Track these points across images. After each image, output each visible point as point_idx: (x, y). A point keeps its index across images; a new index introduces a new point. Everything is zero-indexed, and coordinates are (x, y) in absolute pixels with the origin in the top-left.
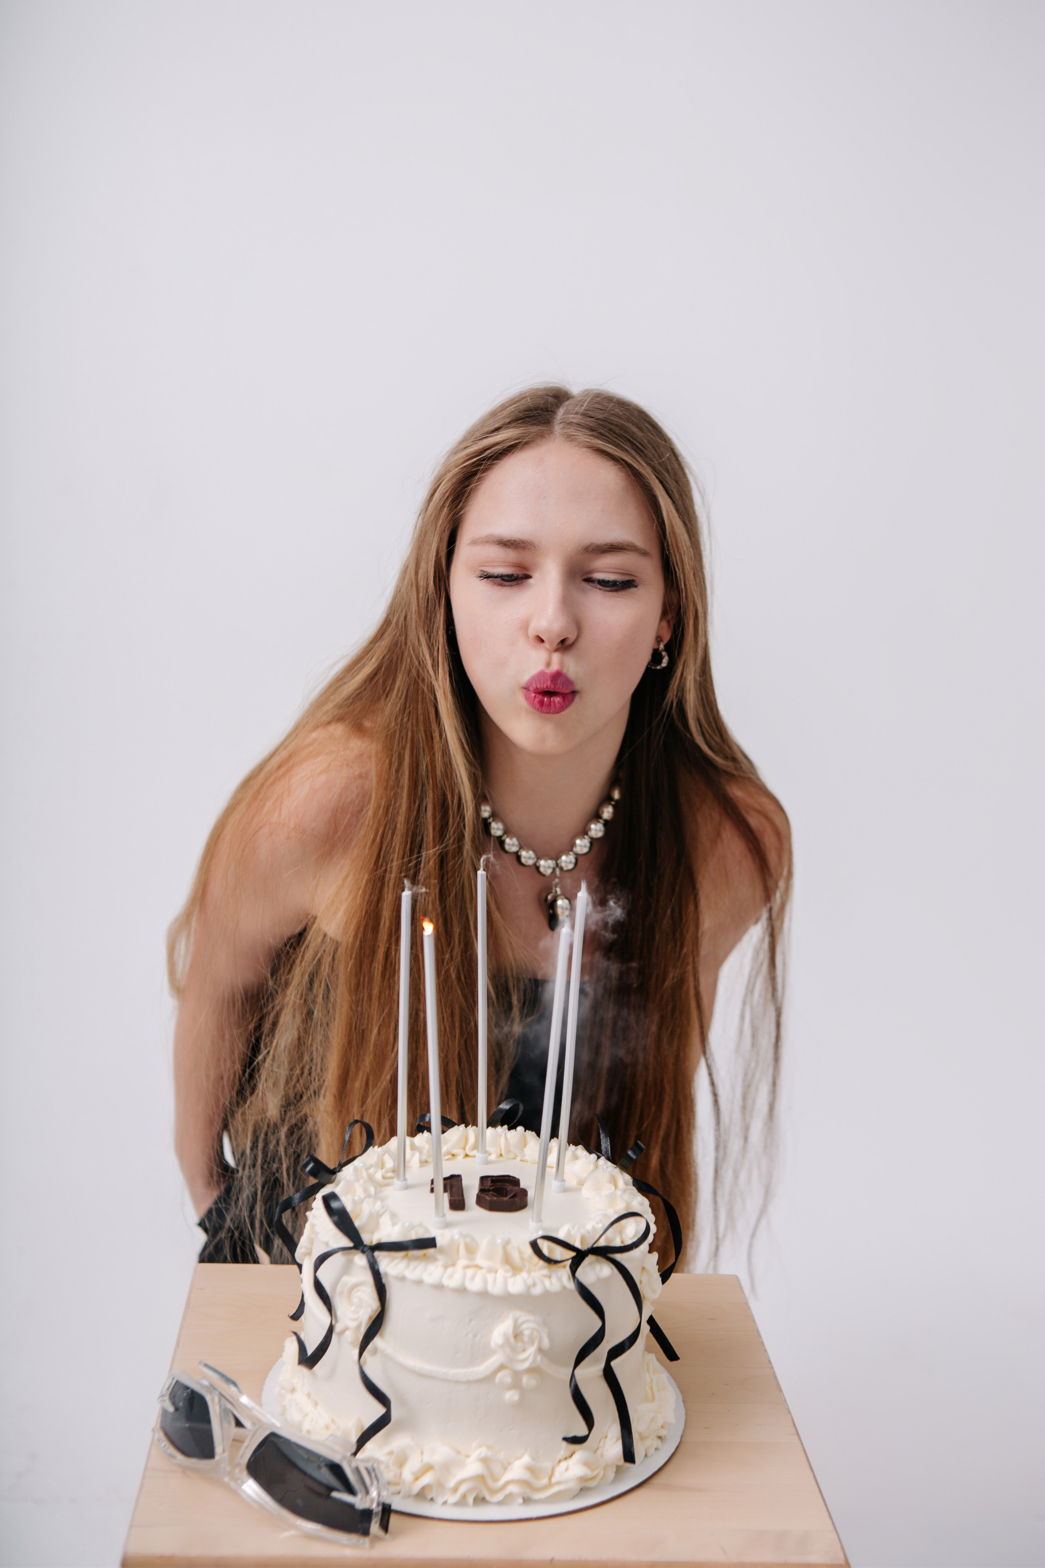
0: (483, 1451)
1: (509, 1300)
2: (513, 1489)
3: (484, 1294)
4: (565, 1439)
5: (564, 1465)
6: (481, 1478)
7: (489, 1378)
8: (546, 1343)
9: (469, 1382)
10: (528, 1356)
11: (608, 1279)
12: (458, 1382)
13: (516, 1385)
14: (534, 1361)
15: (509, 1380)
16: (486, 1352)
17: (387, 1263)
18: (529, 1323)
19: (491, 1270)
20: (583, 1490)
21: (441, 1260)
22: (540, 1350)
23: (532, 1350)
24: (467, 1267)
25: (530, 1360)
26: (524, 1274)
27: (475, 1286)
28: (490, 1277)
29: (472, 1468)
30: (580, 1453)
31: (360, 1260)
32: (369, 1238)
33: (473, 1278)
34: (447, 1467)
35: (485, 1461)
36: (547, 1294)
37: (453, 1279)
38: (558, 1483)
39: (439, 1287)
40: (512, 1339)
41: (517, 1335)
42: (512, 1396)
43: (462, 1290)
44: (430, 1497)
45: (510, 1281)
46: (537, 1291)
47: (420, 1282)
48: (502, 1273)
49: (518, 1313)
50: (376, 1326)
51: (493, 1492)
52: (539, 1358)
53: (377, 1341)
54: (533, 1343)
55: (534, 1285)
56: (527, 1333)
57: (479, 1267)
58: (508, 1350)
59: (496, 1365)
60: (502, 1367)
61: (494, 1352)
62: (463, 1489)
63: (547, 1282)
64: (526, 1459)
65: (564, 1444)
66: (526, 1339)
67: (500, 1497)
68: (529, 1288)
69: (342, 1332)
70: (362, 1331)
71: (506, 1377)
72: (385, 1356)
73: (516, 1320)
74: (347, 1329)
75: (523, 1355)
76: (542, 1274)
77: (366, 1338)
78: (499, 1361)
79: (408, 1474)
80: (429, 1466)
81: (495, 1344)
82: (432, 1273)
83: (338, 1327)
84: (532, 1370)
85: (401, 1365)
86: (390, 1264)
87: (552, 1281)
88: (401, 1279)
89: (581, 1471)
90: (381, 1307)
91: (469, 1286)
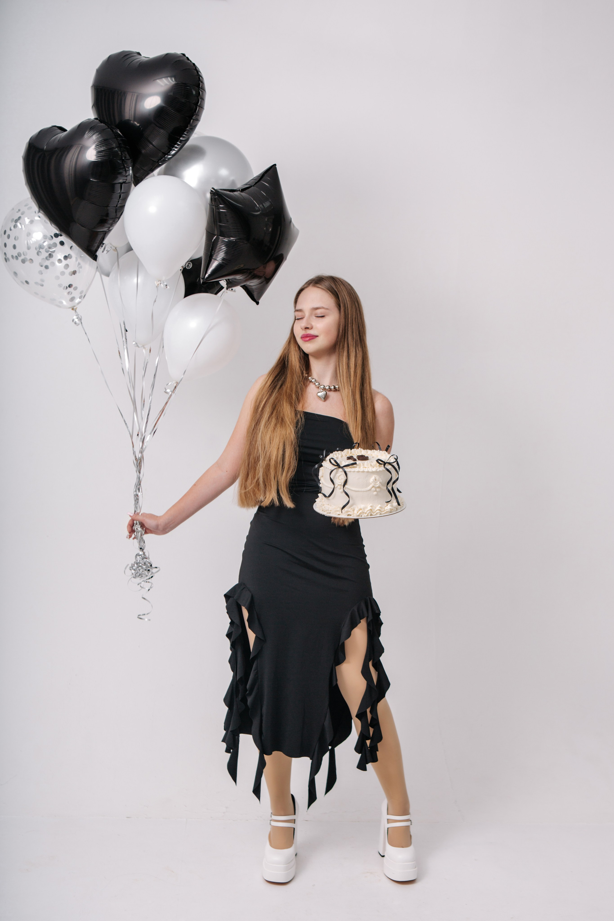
0: (371, 505)
1: (373, 473)
2: (378, 511)
3: (368, 472)
4: (386, 502)
5: (386, 507)
6: (371, 510)
7: (370, 490)
8: (381, 481)
9: (366, 491)
10: (378, 484)
11: (391, 468)
12: (364, 491)
13: (376, 491)
14: (379, 485)
15: (374, 489)
16: (370, 484)
17: (346, 469)
18: (377, 477)
19: (368, 468)
20: (391, 512)
21: (358, 467)
22: (380, 483)
23: (378, 482)
24: (363, 468)
25: (379, 484)
26: (375, 468)
27: (366, 470)
28: (368, 469)
29: (369, 508)
30: (389, 505)
31: (341, 470)
32: (342, 466)
33: (365, 469)
34: (364, 509)
35: (371, 506)
36: (380, 471)
37: (362, 469)
38: (386, 510)
39: (358, 472)
40: (375, 481)
41: (376, 480)
42: (375, 493)
43: (363, 472)
44: (361, 516)
45: (373, 469)
46: (378, 470)
47: (354, 472)
48: (370, 468)
49: (375, 475)
50: (346, 482)
51: (373, 513)
52: (380, 484)
53: (346, 486)
54: (378, 481)
55: (377, 469)
56: (377, 479)
57: (366, 467)
58: (374, 482)
59: (372, 486)
60: (373, 487)
61: (371, 484)
62: (368, 512)
63: (379, 469)
64: (379, 506)
65: (386, 503)
66: (377, 480)
67: (375, 514)
68: (377, 470)
69: (337, 487)
70: (343, 484)
71: (373, 489)
72: (348, 489)
73: (375, 476)
74: (338, 486)
75: (377, 484)
76: (379, 467)
77: (344, 486)
78: (371, 486)
79: (355, 512)
80: (361, 509)
81: (371, 482)
82: (357, 469)
83: (336, 486)
84: (379, 487)
85: (352, 490)
86: (347, 469)
87: (381, 468)
88: (350, 472)
89: (390, 507)
90: (346, 478)
91: (365, 471)
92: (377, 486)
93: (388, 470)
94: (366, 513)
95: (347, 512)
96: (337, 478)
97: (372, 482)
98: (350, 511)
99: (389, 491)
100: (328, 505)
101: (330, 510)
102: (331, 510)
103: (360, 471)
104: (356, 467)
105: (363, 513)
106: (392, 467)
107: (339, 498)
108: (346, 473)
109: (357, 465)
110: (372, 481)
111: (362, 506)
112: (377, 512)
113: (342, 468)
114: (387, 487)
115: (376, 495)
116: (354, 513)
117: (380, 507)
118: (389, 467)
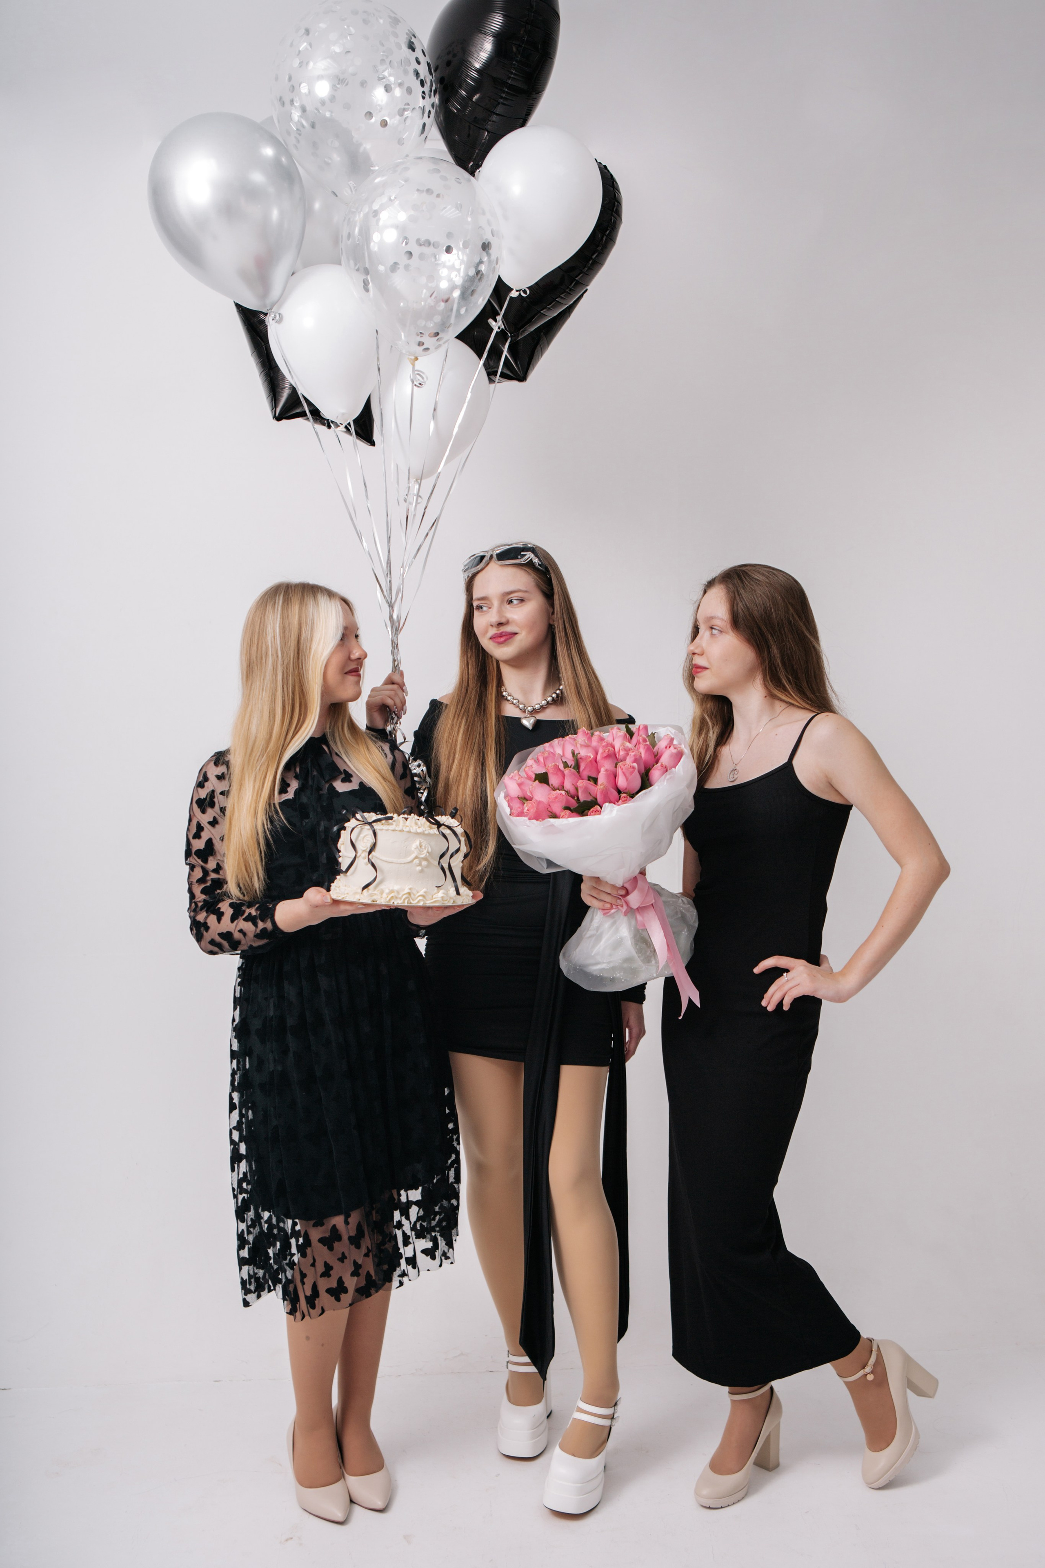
0: (410, 887)
1: (418, 835)
2: (420, 898)
3: (410, 833)
4: (436, 886)
5: (436, 894)
6: (409, 893)
7: (411, 861)
8: (430, 849)
9: (405, 863)
12: (401, 863)
13: (420, 865)
14: (426, 855)
15: (418, 862)
16: (411, 852)
18: (424, 843)
19: (411, 827)
21: (395, 823)
22: (428, 852)
23: (425, 851)
24: (403, 826)
25: (425, 854)
26: (422, 828)
27: (406, 829)
29: (407, 891)
30: (442, 890)
31: (367, 827)
35: (410, 889)
36: (430, 834)
37: (400, 828)
38: (436, 898)
39: (394, 831)
40: (419, 847)
41: (421, 846)
42: (419, 868)
43: (402, 832)
45: (418, 830)
46: (427, 833)
47: (388, 831)
48: (414, 828)
49: (421, 839)
50: (373, 847)
51: (413, 900)
52: (428, 854)
53: (373, 853)
54: (425, 849)
56: (424, 845)
57: (407, 826)
58: (418, 850)
60: (416, 857)
61: (413, 852)
64: (424, 890)
65: (436, 888)
66: (423, 847)
67: (416, 901)
68: (424, 831)
69: (360, 855)
70: (368, 850)
71: (416, 861)
72: (376, 857)
73: (420, 841)
74: (362, 853)
75: (423, 853)
76: (429, 828)
77: (370, 852)
78: (413, 856)
79: (384, 895)
80: (392, 891)
81: (413, 849)
82: (391, 827)
83: (358, 855)
84: (425, 859)
85: (381, 860)
86: (377, 826)
87: (432, 830)
88: (381, 830)
89: (442, 895)
90: (375, 841)
91: (404, 830)
92: (423, 856)
93: (444, 836)
94: (400, 898)
95: (371, 895)
96: (360, 840)
97: (415, 849)
98: (375, 894)
99: (443, 869)
100: (346, 886)
101: (346, 892)
102: (348, 894)
103: (396, 829)
104: (392, 824)
105: (397, 898)
106: (451, 833)
107: (362, 873)
108: (375, 834)
109: (394, 821)
110: (415, 847)
111: (396, 888)
112: (420, 900)
113: (370, 824)
114: (439, 862)
115: (422, 871)
116: (382, 898)
117: (425, 892)
118: (447, 832)
